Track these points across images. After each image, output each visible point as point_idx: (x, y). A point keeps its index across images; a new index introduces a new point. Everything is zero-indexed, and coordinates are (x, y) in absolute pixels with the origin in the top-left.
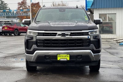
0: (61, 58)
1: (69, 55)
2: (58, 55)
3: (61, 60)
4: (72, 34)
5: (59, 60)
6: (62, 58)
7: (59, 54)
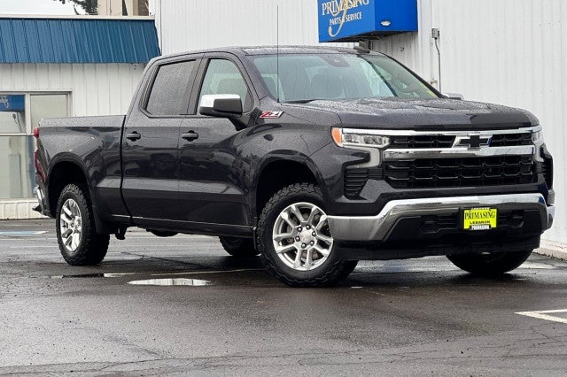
0: (472, 220)
1: (495, 210)
2: (466, 212)
3: (475, 228)
4: (496, 141)
5: (467, 230)
6: (475, 220)
7: (469, 208)
